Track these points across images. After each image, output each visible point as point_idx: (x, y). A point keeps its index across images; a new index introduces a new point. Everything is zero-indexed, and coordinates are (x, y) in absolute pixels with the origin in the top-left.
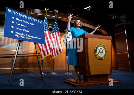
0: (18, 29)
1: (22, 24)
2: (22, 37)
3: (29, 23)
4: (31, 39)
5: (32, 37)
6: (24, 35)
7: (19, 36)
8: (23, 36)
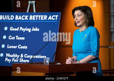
0: (10, 47)
1: (17, 36)
2: (15, 61)
3: (29, 30)
4: (28, 61)
5: (31, 57)
6: (18, 56)
7: (10, 60)
8: (16, 58)
